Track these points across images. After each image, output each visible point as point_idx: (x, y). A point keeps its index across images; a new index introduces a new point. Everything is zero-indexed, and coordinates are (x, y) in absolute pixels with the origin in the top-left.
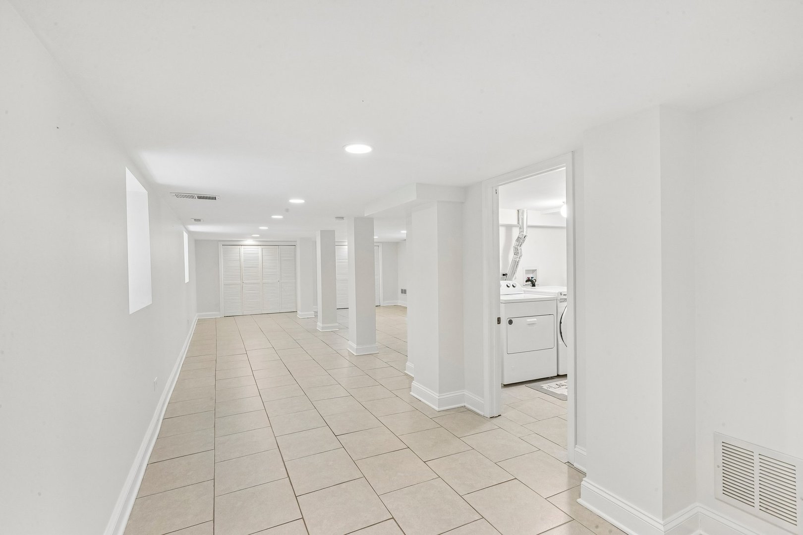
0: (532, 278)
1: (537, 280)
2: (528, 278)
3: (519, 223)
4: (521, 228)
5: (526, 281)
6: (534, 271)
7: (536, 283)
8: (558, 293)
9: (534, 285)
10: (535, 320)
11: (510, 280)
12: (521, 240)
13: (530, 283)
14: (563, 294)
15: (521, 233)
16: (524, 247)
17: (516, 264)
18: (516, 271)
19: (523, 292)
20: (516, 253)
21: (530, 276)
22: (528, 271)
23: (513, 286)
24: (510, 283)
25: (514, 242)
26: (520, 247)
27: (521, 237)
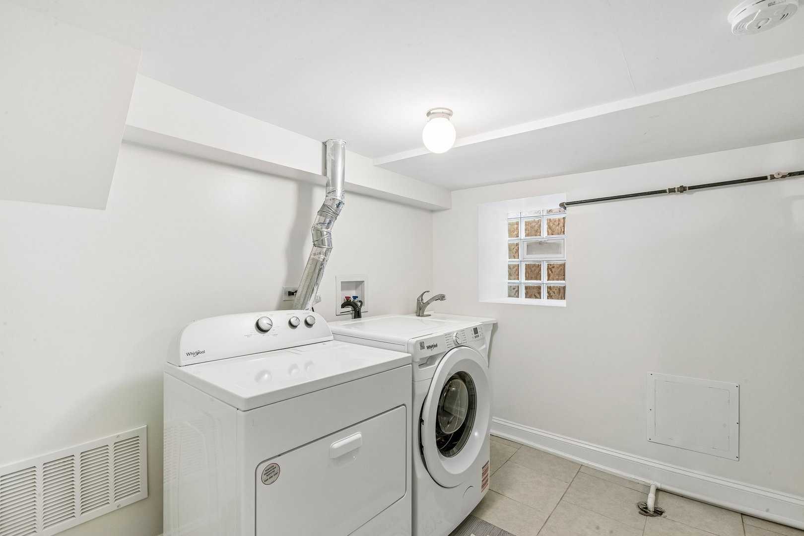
0: (355, 298)
1: (366, 303)
2: (348, 298)
3: (325, 174)
4: (330, 186)
5: (343, 306)
6: (358, 284)
7: (363, 309)
8: (415, 345)
9: (357, 315)
10: (358, 435)
11: (303, 307)
12: (330, 212)
13: (350, 309)
14: (426, 345)
15: (331, 196)
16: (338, 230)
17: (317, 268)
18: (317, 284)
19: (332, 338)
20: (319, 242)
21: (351, 293)
22: (346, 285)
23: (306, 322)
24: (299, 315)
25: (315, 218)
26: (328, 228)
27: (329, 203)
